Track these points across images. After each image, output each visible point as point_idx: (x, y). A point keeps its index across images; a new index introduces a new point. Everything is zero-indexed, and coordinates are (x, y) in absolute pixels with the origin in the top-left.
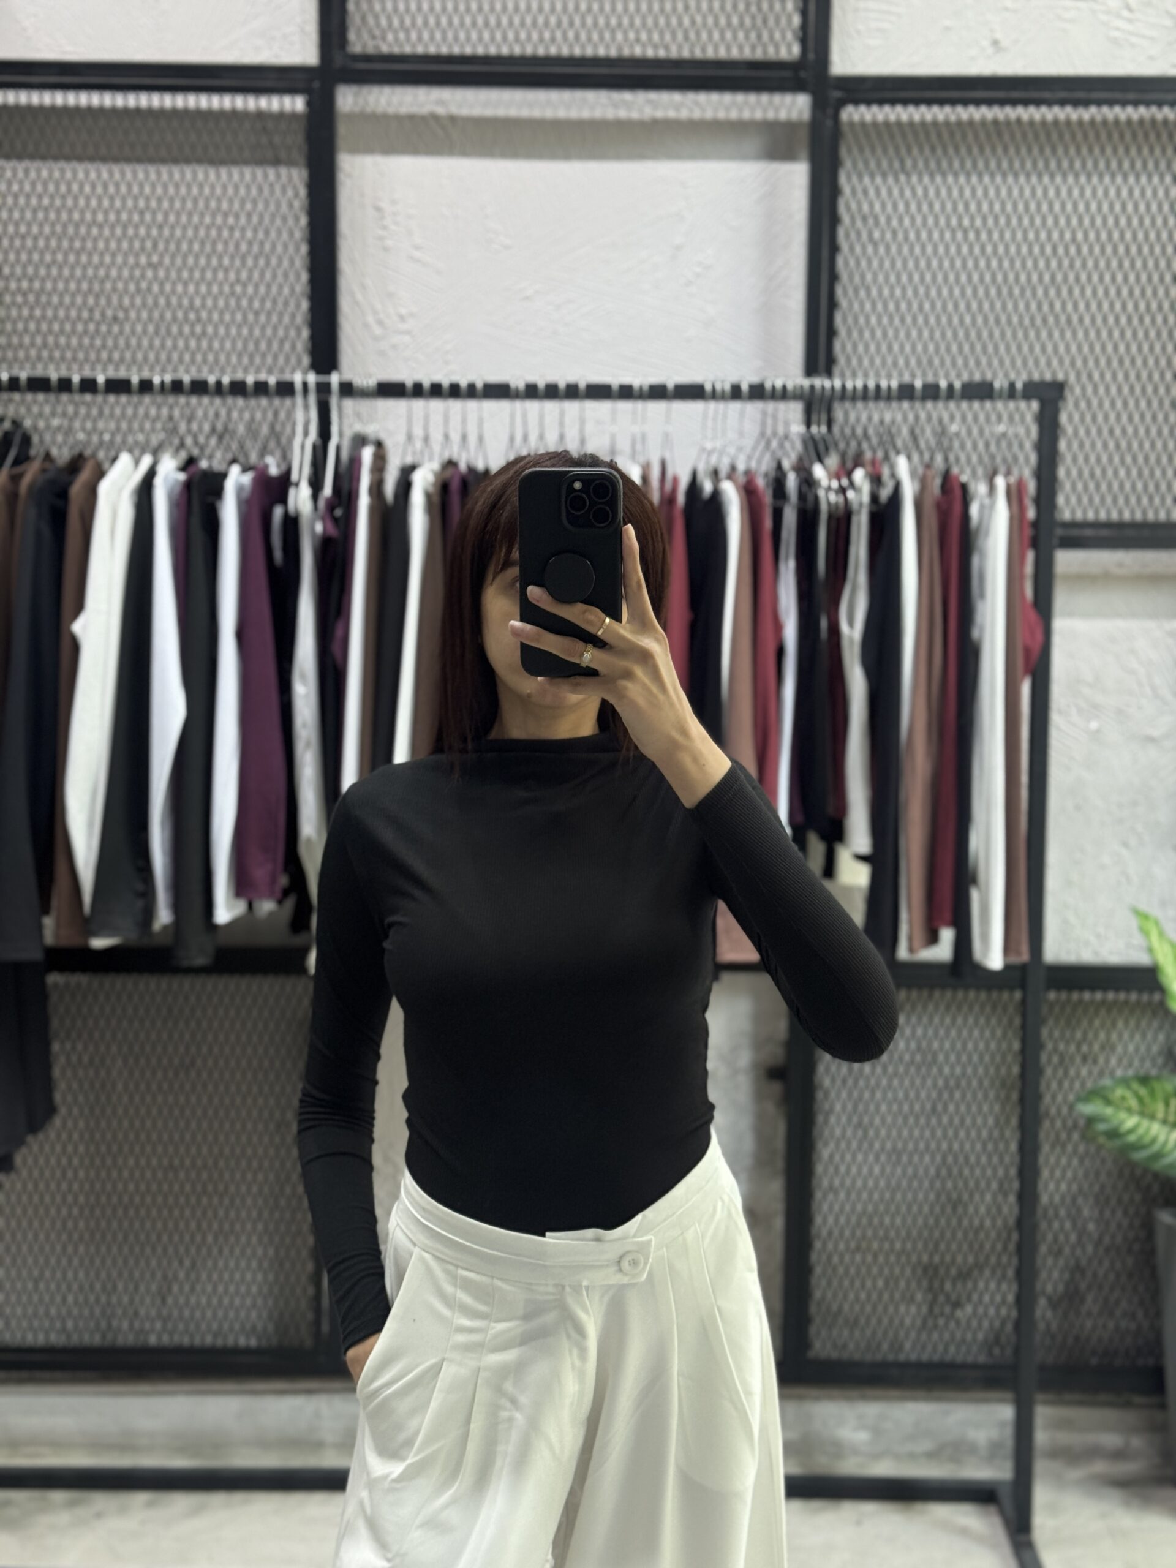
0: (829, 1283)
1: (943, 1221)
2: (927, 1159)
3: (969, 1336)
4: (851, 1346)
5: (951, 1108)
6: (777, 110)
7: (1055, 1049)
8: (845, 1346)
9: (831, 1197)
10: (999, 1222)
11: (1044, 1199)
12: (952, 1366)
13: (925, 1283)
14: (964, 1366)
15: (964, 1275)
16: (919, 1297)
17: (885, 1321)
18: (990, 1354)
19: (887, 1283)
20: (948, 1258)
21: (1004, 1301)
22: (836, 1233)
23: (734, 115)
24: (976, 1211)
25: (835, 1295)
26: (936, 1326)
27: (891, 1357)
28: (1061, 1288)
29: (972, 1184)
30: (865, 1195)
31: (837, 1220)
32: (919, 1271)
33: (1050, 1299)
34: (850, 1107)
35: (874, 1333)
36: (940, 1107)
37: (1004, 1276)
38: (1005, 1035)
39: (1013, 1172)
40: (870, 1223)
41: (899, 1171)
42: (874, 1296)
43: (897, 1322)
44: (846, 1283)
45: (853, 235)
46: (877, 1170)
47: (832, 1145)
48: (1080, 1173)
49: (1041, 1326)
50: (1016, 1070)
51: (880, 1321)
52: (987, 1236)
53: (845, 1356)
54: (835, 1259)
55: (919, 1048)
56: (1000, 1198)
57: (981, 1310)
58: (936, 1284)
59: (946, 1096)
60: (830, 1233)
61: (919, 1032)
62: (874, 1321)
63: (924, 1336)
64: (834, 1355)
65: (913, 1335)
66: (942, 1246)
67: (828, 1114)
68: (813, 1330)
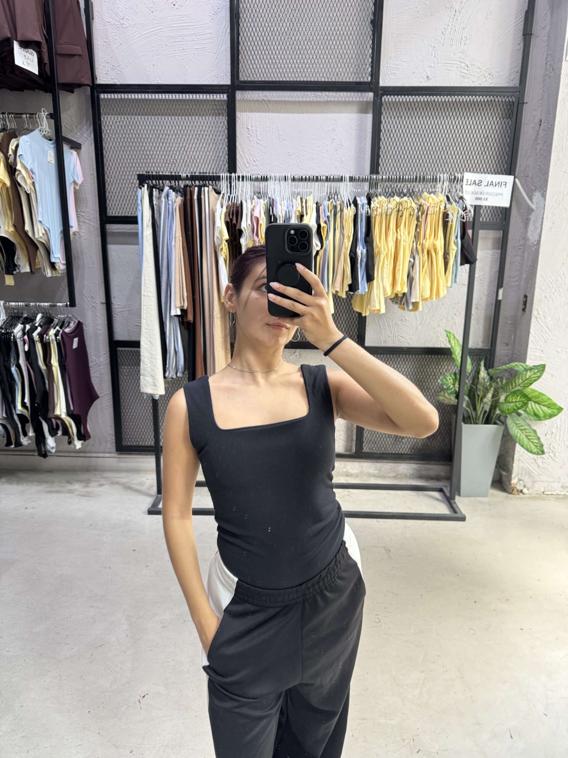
4: (374, 449)
6: (363, 98)
12: (401, 454)
14: (404, 454)
18: (412, 451)
23: (351, 100)
26: (397, 444)
27: (384, 452)
35: (380, 446)
43: (386, 443)
45: (385, 135)
51: (382, 443)
53: (372, 451)
63: (394, 447)
64: (369, 451)
65: (391, 446)
68: (364, 445)
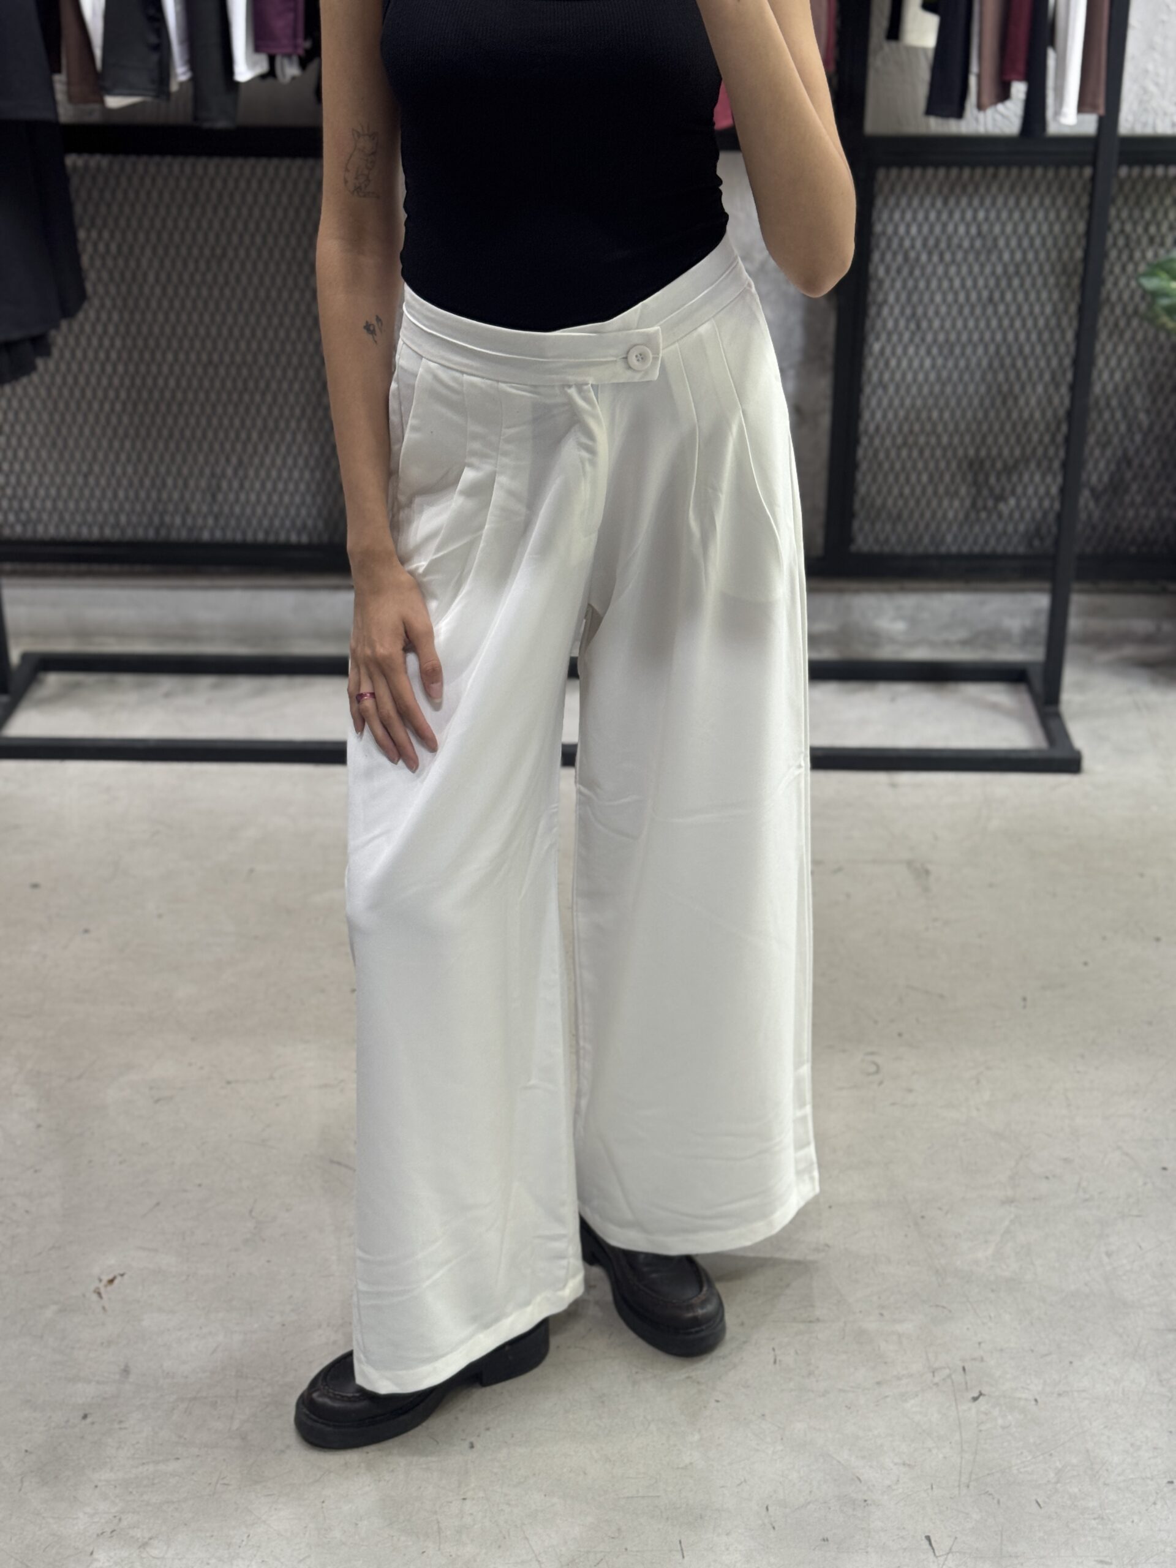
0: (874, 479)
1: (992, 414)
2: (980, 350)
3: (1010, 529)
4: (893, 539)
5: (1009, 296)
7: (1122, 231)
8: (887, 540)
9: (880, 391)
10: (1049, 414)
11: (1097, 389)
12: (993, 557)
13: (970, 477)
14: (1005, 557)
15: (1008, 470)
16: (963, 491)
17: (928, 515)
18: (1030, 544)
19: (931, 478)
20: (994, 452)
21: (1048, 493)
22: (883, 427)
24: (1027, 403)
25: (879, 492)
26: (978, 519)
27: (931, 550)
28: (1106, 478)
29: (1024, 375)
30: (914, 390)
31: (884, 416)
32: (965, 466)
33: (1093, 490)
34: (903, 297)
35: (917, 526)
36: (997, 296)
37: (1050, 468)
38: (1070, 217)
39: (1067, 361)
40: (918, 418)
41: (950, 364)
42: (918, 491)
43: (939, 514)
44: (891, 478)
46: (928, 363)
47: (884, 337)
48: (1136, 361)
49: (1083, 516)
50: (1079, 254)
51: (922, 515)
52: (1036, 428)
53: (887, 549)
54: (882, 455)
55: (979, 233)
56: (1051, 389)
57: (1024, 503)
58: (981, 478)
59: (1004, 283)
60: (877, 429)
61: (981, 215)
62: (916, 515)
63: (966, 529)
64: (876, 549)
65: (955, 528)
66: (990, 440)
67: (880, 306)
68: (856, 525)
